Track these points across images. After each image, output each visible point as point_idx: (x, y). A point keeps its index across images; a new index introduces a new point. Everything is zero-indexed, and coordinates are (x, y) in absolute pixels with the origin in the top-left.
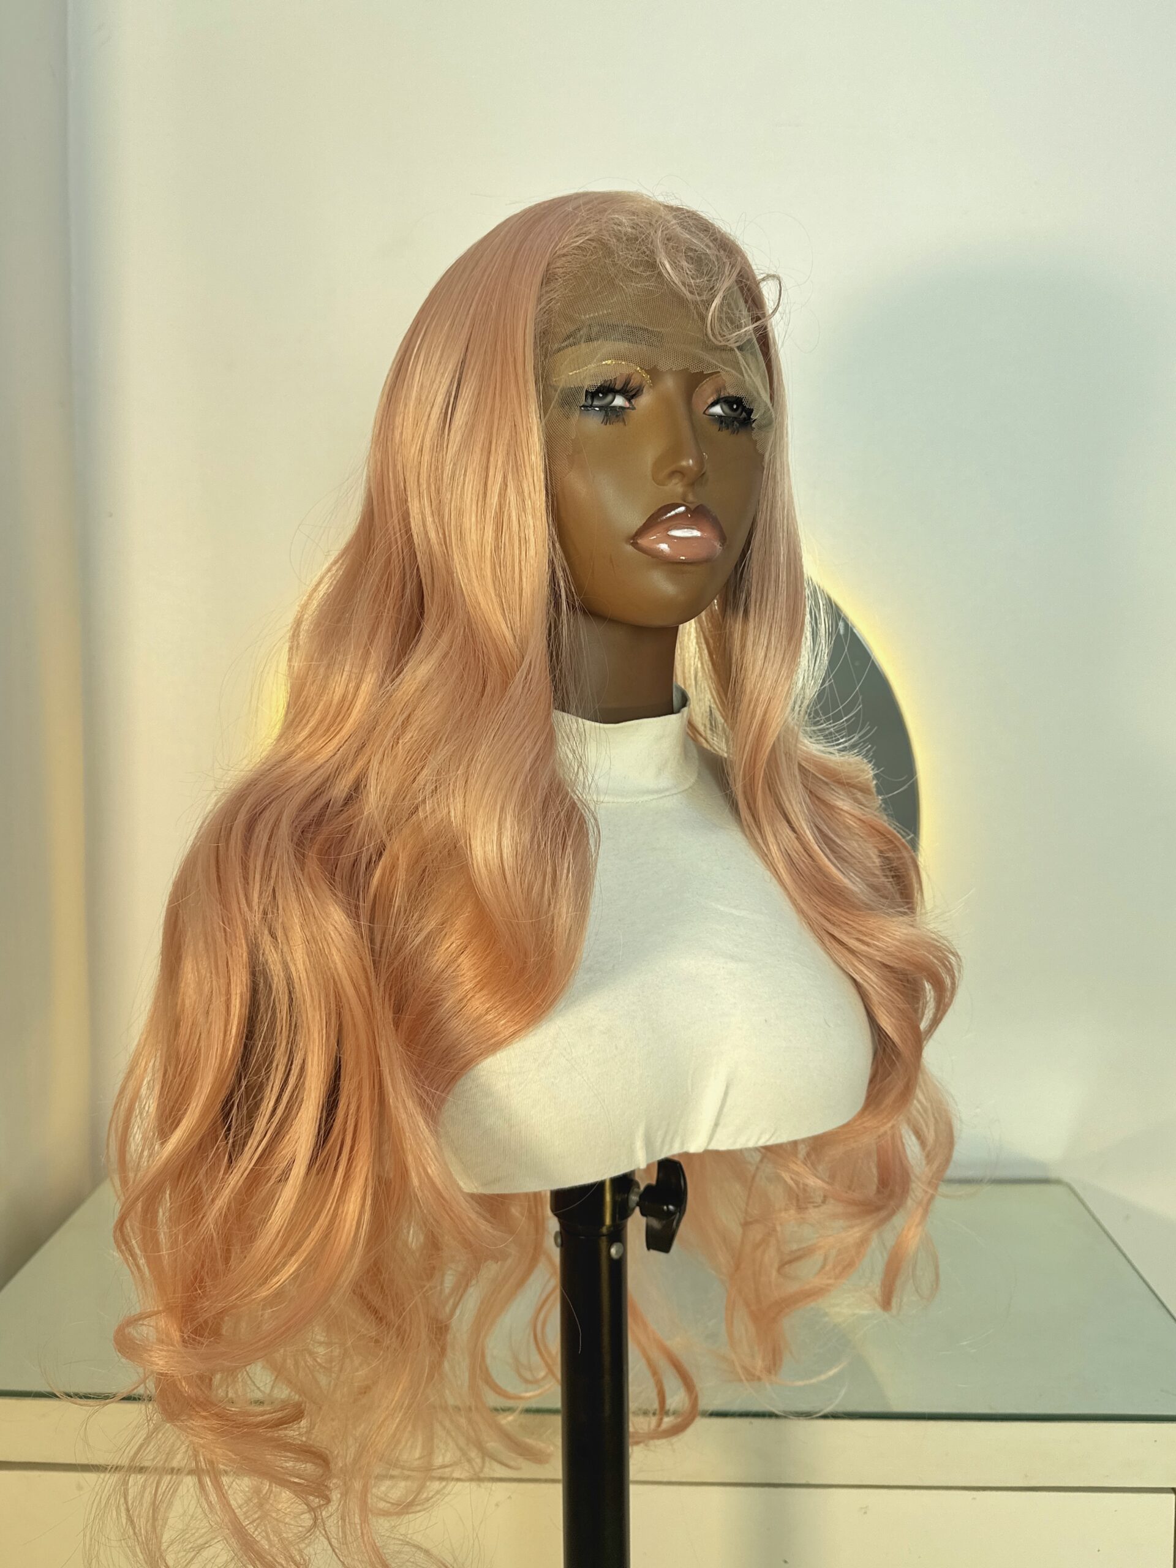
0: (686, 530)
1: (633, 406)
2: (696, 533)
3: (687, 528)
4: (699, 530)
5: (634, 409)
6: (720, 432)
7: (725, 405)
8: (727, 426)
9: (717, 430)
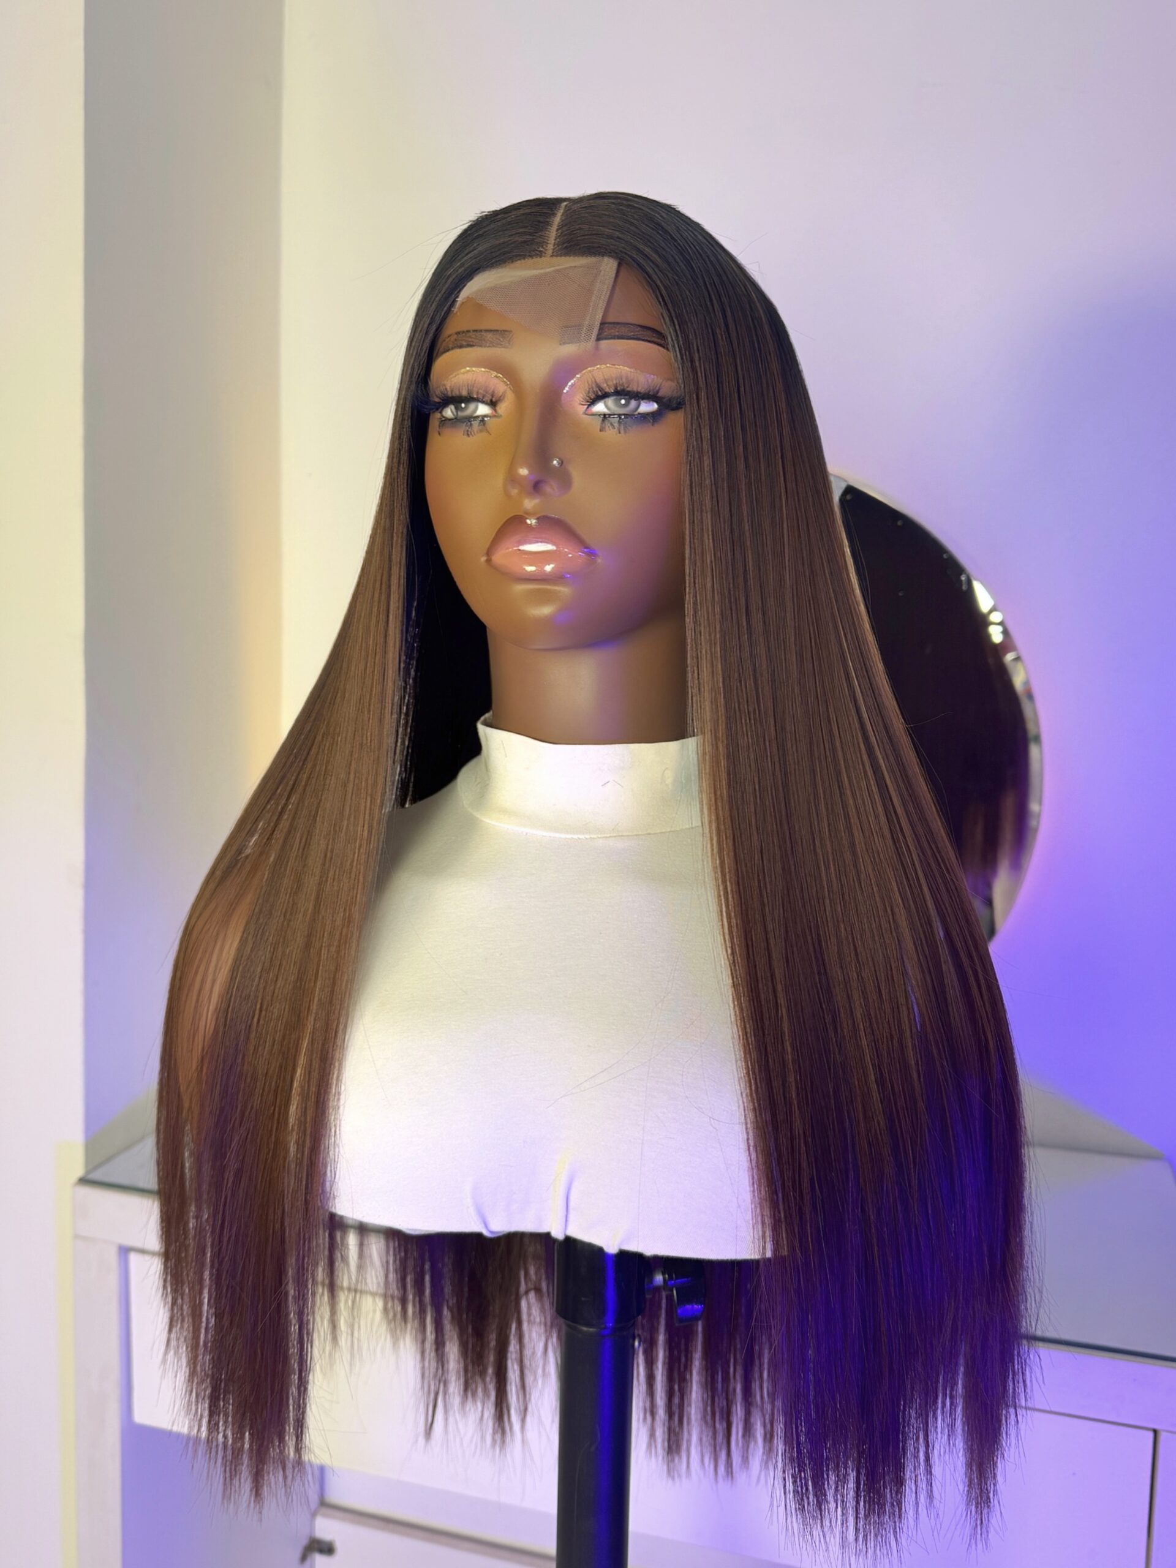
0: (540, 544)
1: (499, 413)
2: (549, 547)
3: (541, 542)
4: (554, 544)
5: (501, 416)
6: (602, 433)
7: (610, 401)
8: (612, 424)
9: (599, 430)
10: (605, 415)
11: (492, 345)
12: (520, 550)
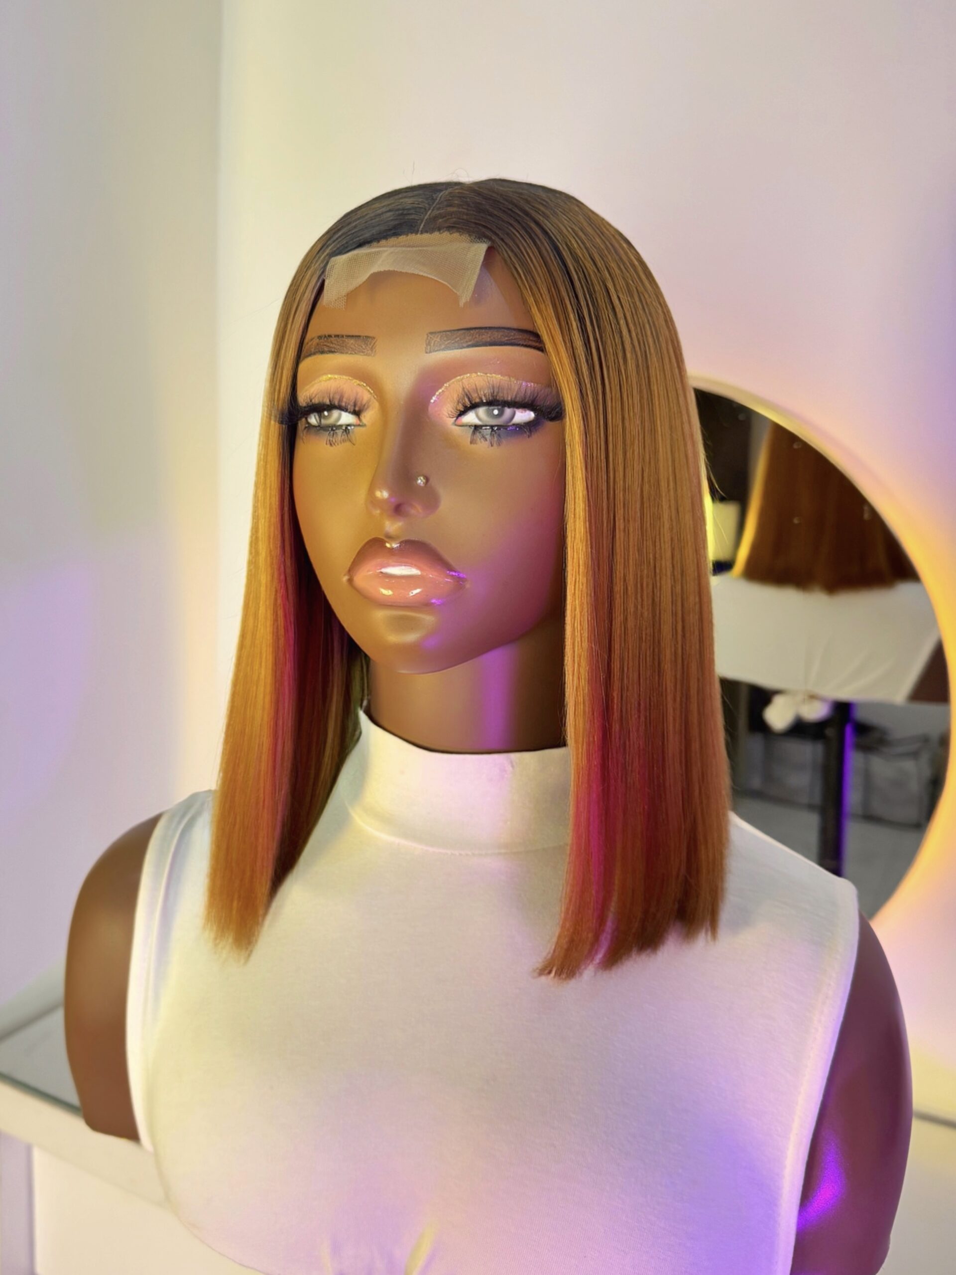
1: (363, 423)
5: (364, 425)
6: (472, 445)
7: (482, 411)
8: (484, 437)
9: (469, 443)
10: (477, 428)
11: (354, 352)
12: (381, 573)
